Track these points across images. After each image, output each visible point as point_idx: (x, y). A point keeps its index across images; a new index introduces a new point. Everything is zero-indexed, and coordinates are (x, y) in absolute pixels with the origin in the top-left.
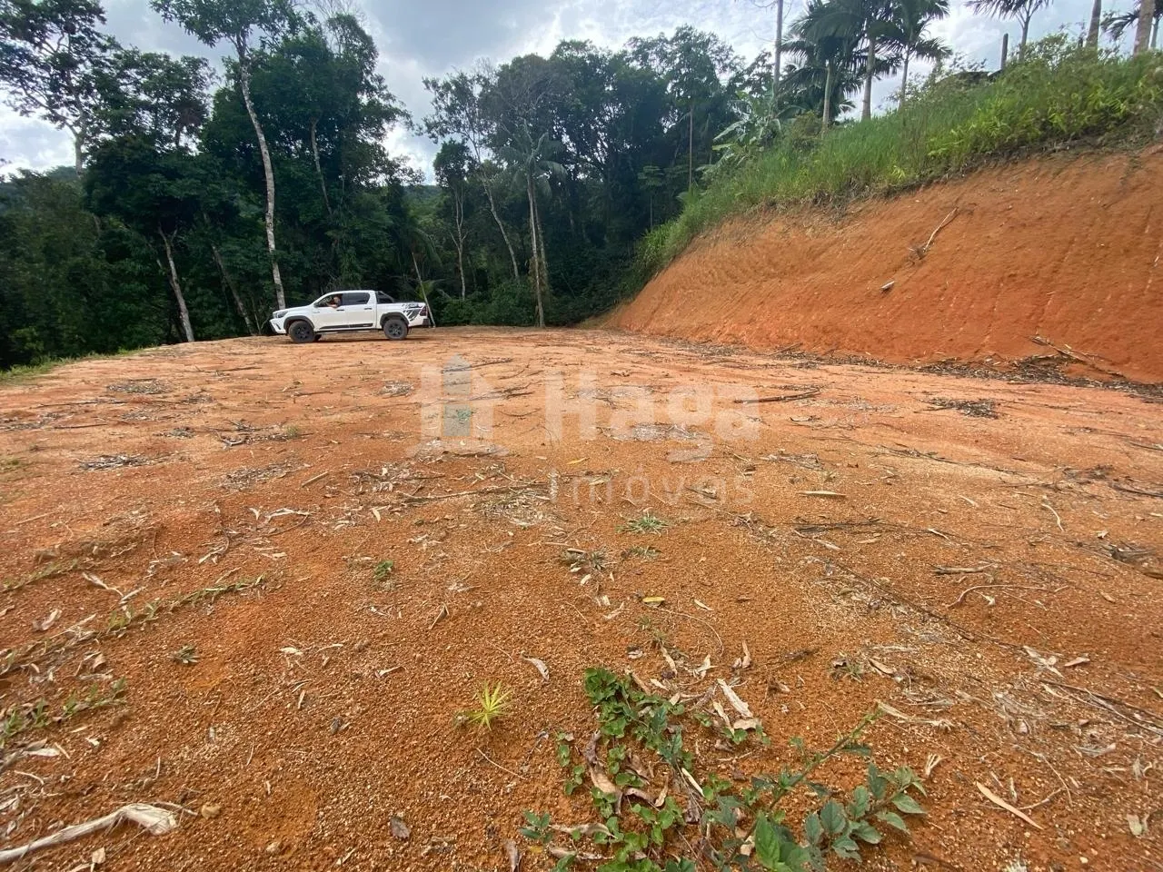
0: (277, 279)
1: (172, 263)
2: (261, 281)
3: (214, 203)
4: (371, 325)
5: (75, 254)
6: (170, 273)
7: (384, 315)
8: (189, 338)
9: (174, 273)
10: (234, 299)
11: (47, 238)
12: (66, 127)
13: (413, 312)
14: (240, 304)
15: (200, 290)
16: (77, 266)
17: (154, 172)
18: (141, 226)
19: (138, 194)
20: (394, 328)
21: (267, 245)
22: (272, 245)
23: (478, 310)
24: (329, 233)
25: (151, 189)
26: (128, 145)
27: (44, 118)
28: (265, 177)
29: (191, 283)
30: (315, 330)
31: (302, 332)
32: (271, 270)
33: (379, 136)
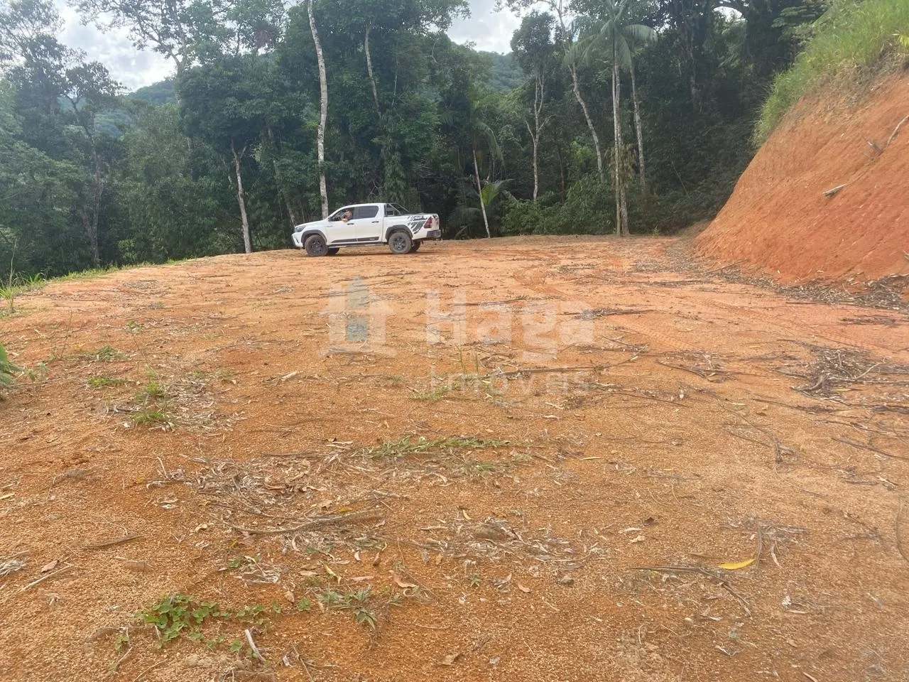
0: (323, 191)
1: (239, 178)
2: (308, 194)
3: (275, 119)
4: (377, 238)
5: (167, 174)
6: (237, 188)
7: (389, 228)
8: (247, 249)
9: (240, 188)
10: (288, 212)
11: (148, 160)
12: (171, 57)
13: (419, 224)
14: (292, 216)
15: (259, 203)
16: (166, 185)
17: (230, 96)
18: (216, 145)
19: (216, 117)
20: (400, 241)
21: (316, 156)
22: (321, 157)
23: (545, 215)
24: (376, 140)
25: (225, 113)
26: (211, 73)
27: (156, 49)
28: (320, 89)
29: (253, 197)
30: (328, 244)
31: (317, 245)
32: (318, 182)
33: (444, 24)
